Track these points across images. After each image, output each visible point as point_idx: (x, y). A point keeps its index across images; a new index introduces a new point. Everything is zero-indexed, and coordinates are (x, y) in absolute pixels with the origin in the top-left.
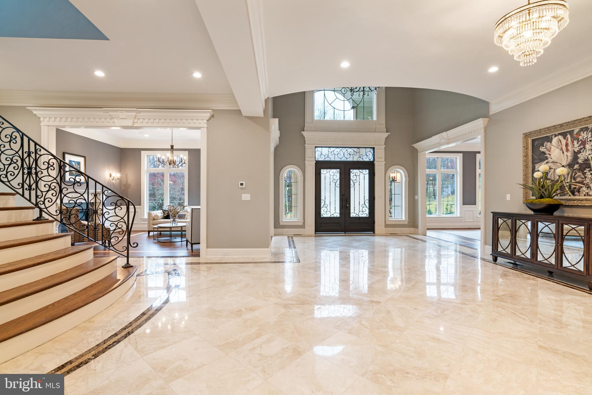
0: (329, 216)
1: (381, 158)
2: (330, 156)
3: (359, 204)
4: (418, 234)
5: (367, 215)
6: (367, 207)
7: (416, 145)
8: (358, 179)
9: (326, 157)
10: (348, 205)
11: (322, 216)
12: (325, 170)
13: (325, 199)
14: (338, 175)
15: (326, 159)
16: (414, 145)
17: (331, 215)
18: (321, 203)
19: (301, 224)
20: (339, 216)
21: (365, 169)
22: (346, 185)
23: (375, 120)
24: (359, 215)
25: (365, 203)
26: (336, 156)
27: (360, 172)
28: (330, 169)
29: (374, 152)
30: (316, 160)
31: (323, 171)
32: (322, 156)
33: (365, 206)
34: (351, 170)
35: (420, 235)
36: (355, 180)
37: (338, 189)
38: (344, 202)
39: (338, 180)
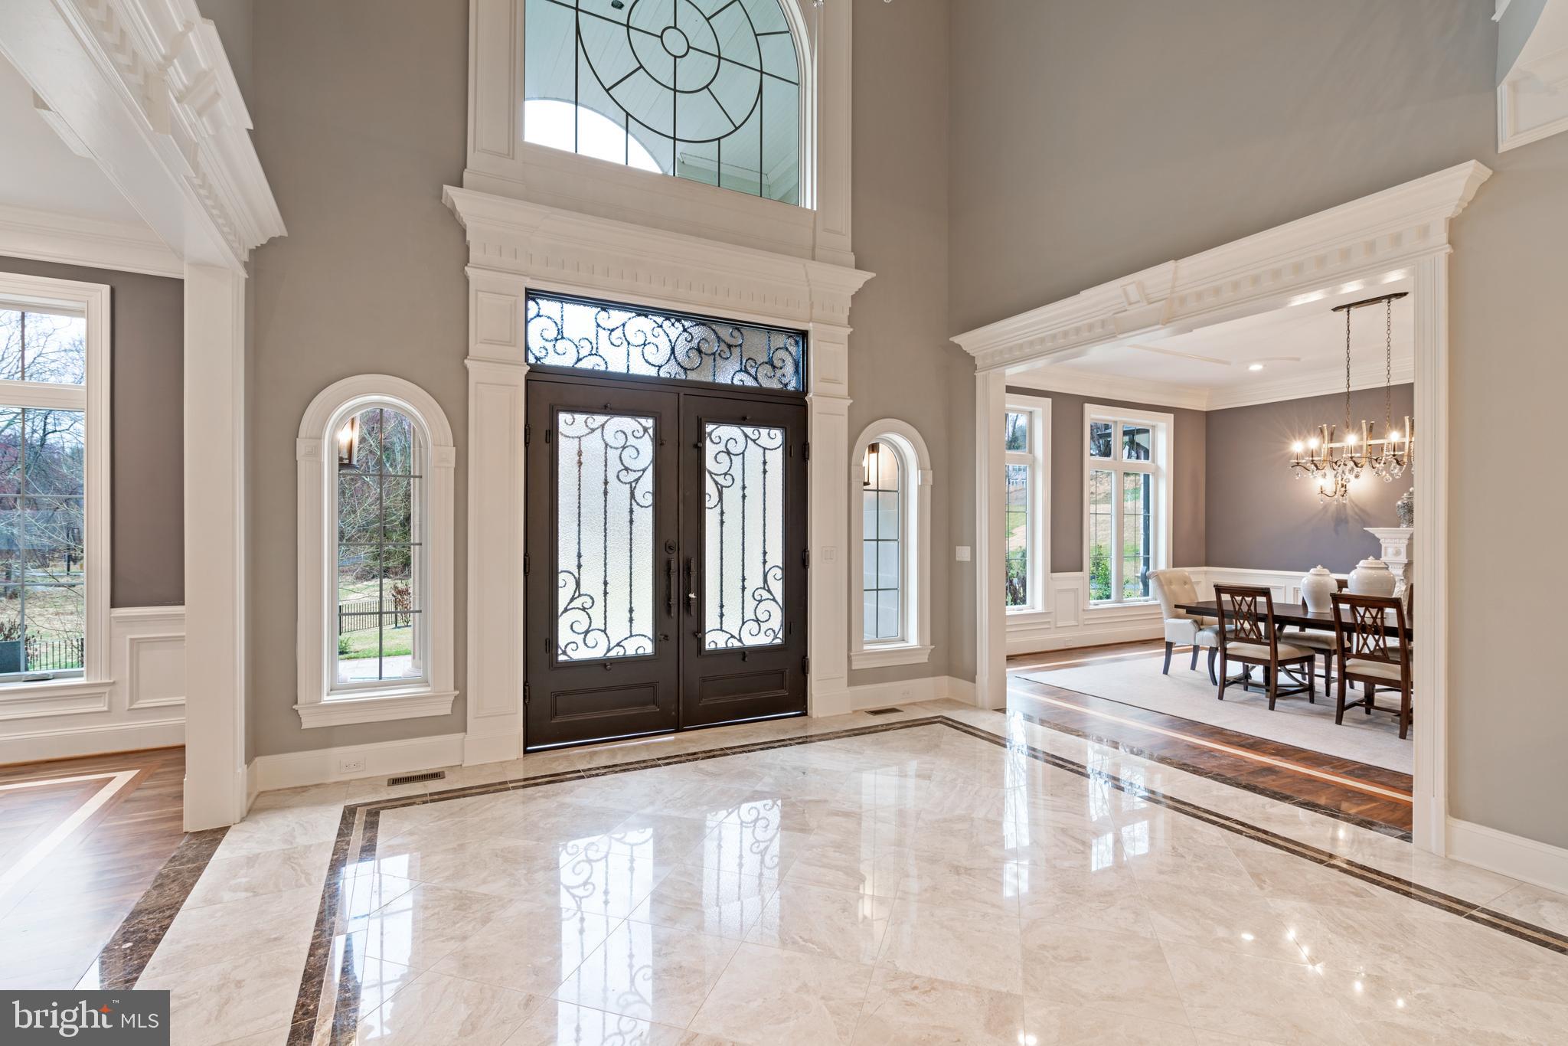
0: (598, 653)
1: (835, 381)
2: (604, 348)
3: (744, 588)
4: (974, 706)
5: (776, 637)
6: (774, 600)
7: (967, 341)
8: (736, 470)
9: (584, 352)
10: (692, 596)
11: (562, 658)
12: (580, 418)
13: (579, 566)
14: (647, 447)
15: (587, 364)
16: (957, 340)
17: (609, 650)
18: (557, 587)
19: (445, 709)
20: (648, 648)
21: (770, 424)
22: (684, 496)
23: (809, 207)
24: (740, 640)
25: (765, 581)
26: (635, 352)
27: (746, 436)
28: (606, 414)
29: (805, 353)
30: (532, 360)
31: (570, 424)
32: (561, 345)
33: (766, 595)
34: (709, 428)
35: (983, 709)
36: (726, 474)
37: (645, 519)
38: (674, 579)
39: (644, 470)
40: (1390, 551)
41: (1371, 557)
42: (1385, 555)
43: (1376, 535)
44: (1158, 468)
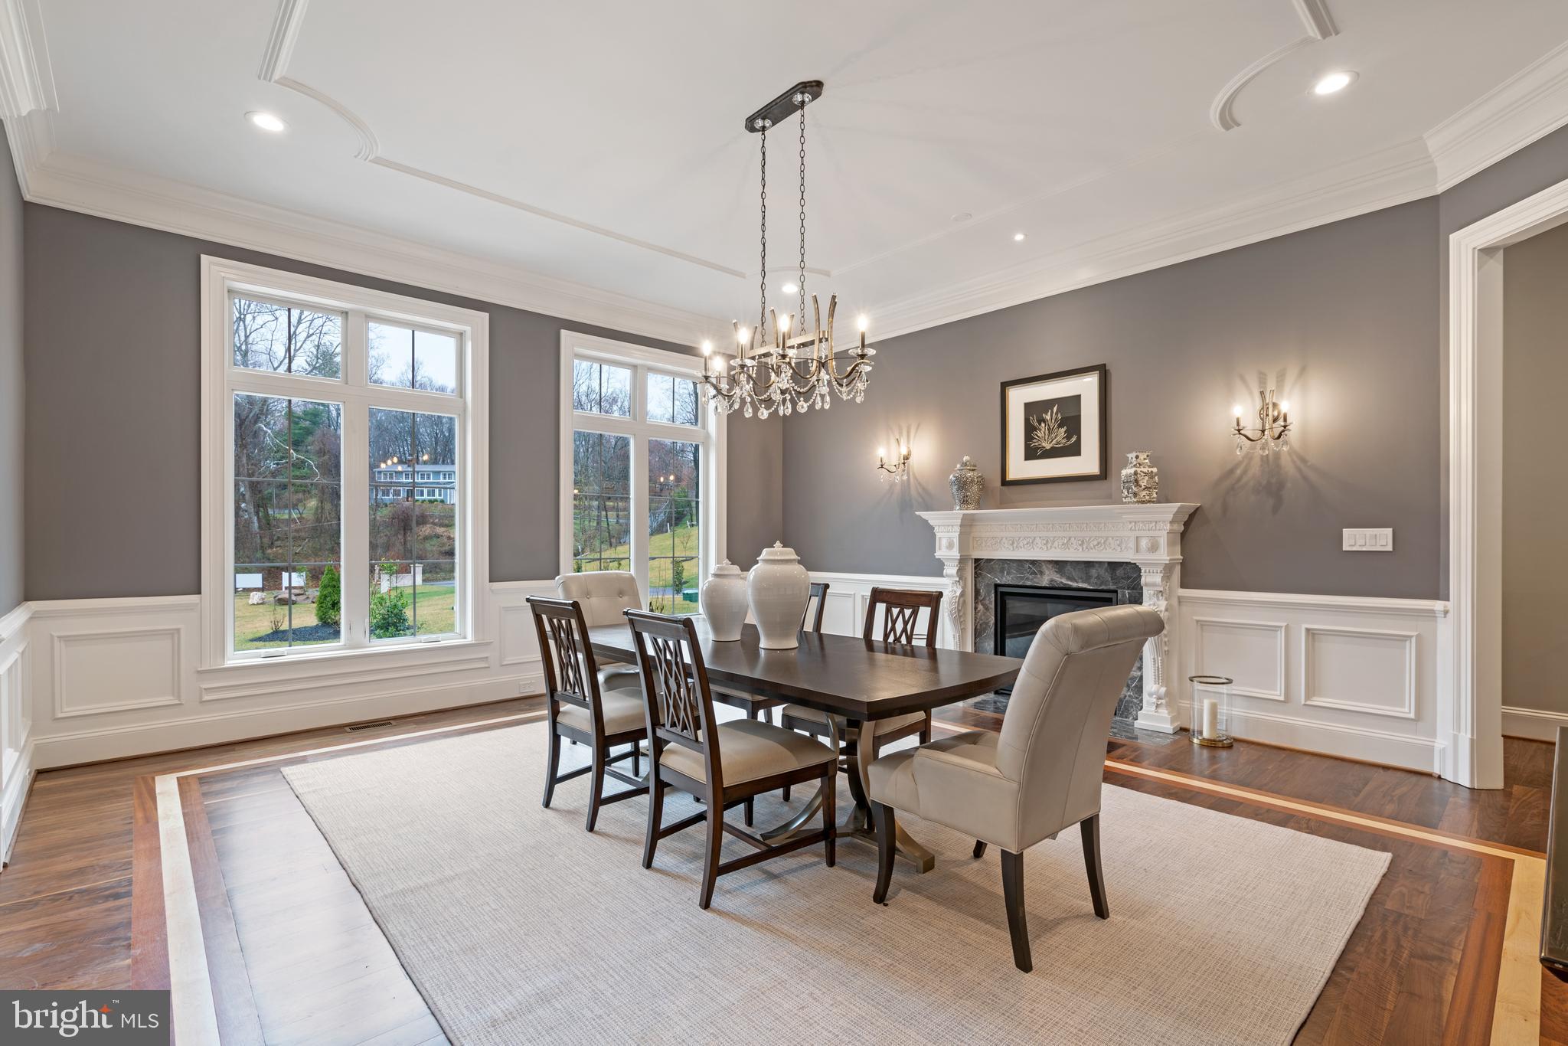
40: (944, 542)
41: (778, 544)
42: (940, 549)
43: (929, 521)
44: (708, 436)
